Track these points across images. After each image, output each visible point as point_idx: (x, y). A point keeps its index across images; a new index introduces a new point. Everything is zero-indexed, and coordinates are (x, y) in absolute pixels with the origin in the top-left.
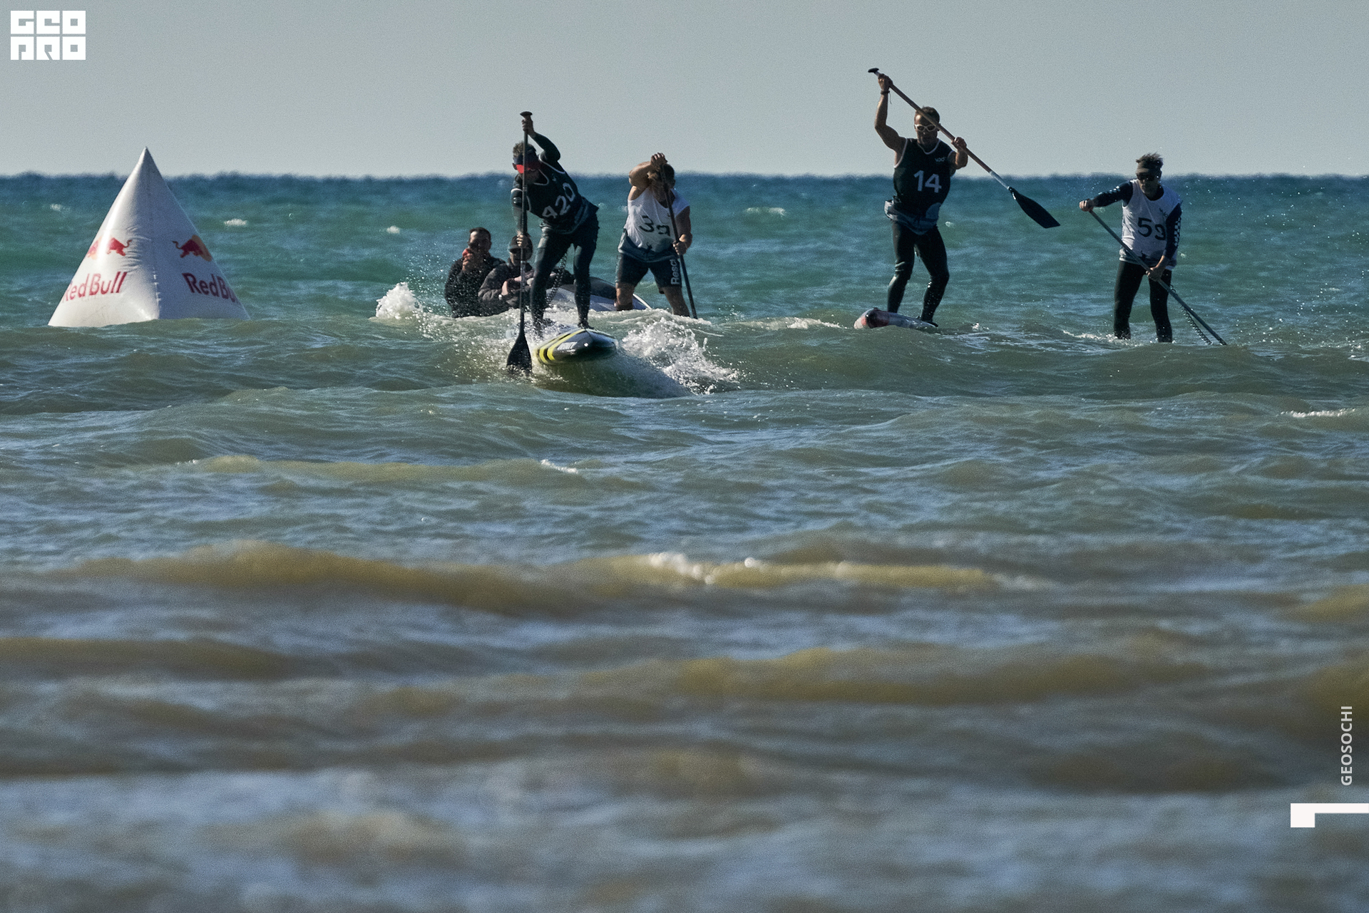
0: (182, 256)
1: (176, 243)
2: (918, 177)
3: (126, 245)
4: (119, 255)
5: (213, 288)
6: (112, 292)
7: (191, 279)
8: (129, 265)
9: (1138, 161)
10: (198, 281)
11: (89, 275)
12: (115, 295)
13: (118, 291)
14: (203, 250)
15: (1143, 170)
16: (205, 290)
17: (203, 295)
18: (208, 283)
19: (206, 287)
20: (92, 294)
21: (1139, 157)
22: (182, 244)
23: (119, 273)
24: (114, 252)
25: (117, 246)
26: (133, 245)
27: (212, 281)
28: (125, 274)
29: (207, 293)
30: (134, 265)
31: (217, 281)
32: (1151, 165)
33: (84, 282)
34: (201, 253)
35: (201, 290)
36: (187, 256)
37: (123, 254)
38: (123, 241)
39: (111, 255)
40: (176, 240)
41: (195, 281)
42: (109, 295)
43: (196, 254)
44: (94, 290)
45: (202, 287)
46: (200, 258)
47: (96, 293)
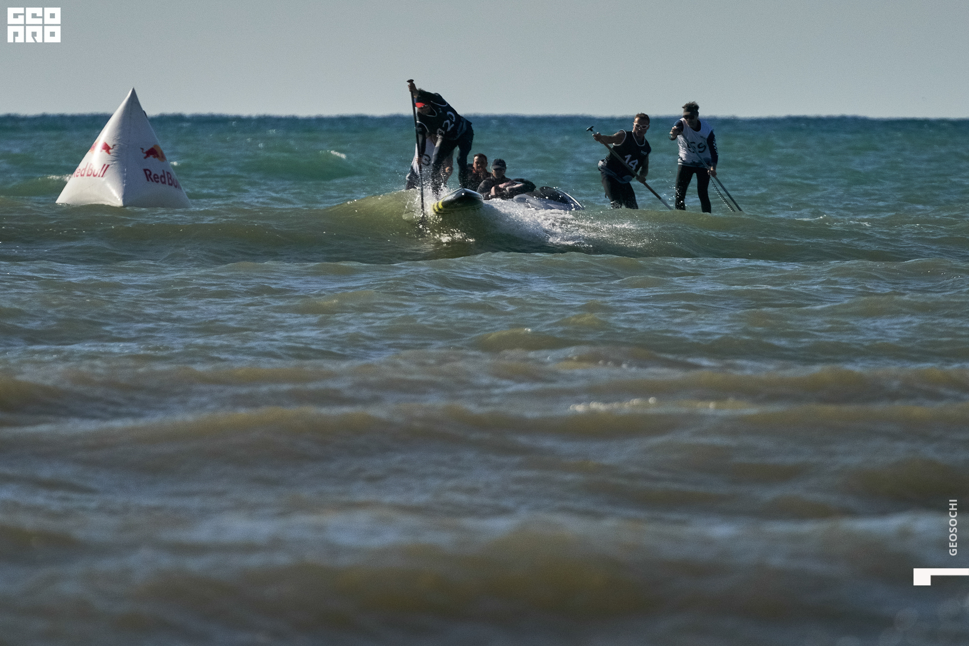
0: (145, 158)
1: (142, 149)
2: (627, 158)
3: (112, 147)
4: (107, 154)
5: (163, 179)
6: (99, 176)
7: (148, 173)
8: (111, 161)
9: (683, 107)
10: (153, 174)
11: (88, 163)
12: (100, 178)
13: (102, 176)
14: (160, 155)
15: (688, 113)
16: (157, 180)
17: (155, 183)
18: (159, 175)
19: (158, 178)
20: (88, 175)
21: (684, 104)
22: (146, 150)
23: (105, 165)
24: (104, 151)
25: (106, 148)
26: (116, 148)
27: (163, 175)
28: (108, 166)
29: (158, 182)
30: (114, 161)
31: (166, 174)
32: (692, 109)
33: (85, 167)
34: (158, 156)
35: (153, 179)
36: (148, 158)
37: (109, 153)
38: (110, 145)
39: (102, 153)
40: (142, 147)
41: (150, 174)
42: (97, 178)
43: (154, 157)
44: (89, 173)
45: (155, 178)
46: (157, 160)
47: (90, 175)
